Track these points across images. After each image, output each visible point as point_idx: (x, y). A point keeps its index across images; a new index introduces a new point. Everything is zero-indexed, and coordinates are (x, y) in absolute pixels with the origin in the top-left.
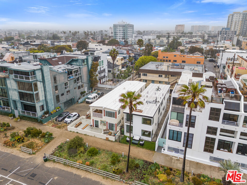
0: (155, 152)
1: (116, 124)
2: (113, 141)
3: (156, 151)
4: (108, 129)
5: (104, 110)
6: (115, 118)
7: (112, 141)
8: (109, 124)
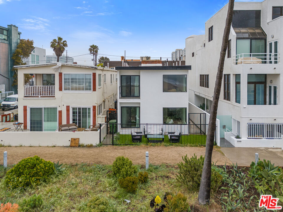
0: (219, 147)
1: (94, 107)
2: (94, 144)
3: (219, 144)
4: (71, 122)
5: (60, 74)
6: (91, 92)
7: (91, 146)
8: (74, 113)
